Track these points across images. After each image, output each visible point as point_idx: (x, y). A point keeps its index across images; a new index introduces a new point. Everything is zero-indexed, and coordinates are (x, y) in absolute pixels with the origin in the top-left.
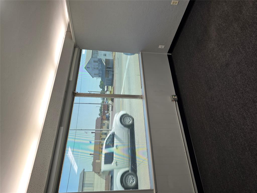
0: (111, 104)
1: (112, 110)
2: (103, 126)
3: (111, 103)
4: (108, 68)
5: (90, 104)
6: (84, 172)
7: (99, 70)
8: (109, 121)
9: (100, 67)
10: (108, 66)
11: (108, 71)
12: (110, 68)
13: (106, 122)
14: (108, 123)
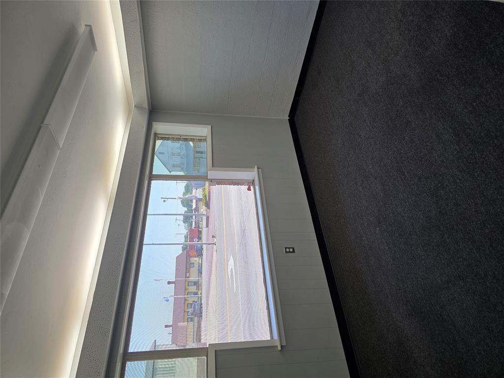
0: (205, 215)
1: (207, 226)
2: (190, 268)
3: (205, 213)
4: (197, 152)
5: (165, 215)
6: (155, 345)
7: (182, 158)
8: (202, 259)
9: (184, 152)
10: (198, 149)
11: (199, 158)
12: (202, 153)
13: (195, 260)
14: (200, 262)
